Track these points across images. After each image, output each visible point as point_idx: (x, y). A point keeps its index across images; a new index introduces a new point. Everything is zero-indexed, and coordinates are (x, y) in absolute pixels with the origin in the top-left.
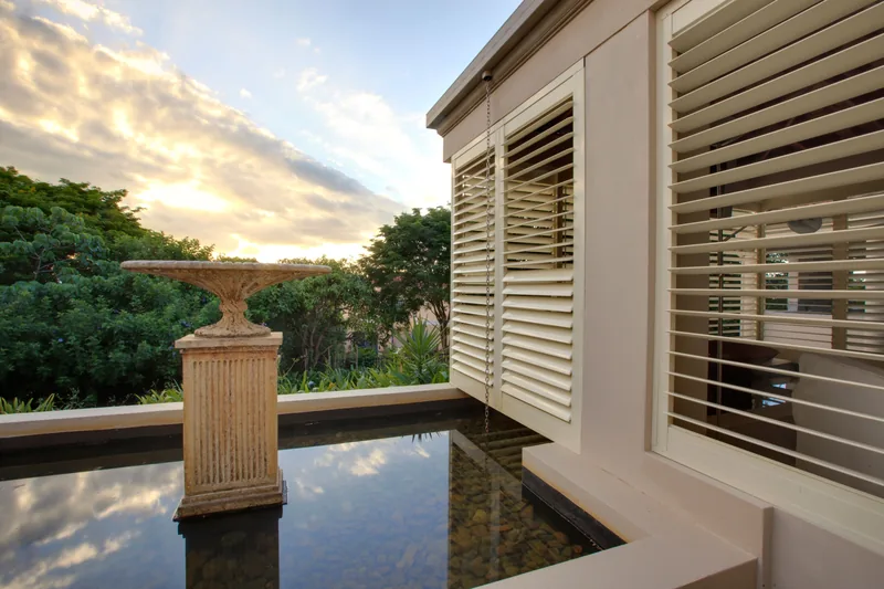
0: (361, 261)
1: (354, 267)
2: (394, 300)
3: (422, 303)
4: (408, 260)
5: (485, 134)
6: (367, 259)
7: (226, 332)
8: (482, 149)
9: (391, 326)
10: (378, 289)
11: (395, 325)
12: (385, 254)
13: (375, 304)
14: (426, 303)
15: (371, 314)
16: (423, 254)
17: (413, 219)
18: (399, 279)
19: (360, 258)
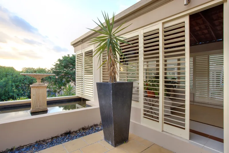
0: (51, 69)
1: (49, 71)
2: (62, 80)
3: (70, 81)
4: (66, 69)
5: (81, 50)
6: (53, 68)
7: (38, 84)
8: (80, 53)
9: (61, 88)
10: (57, 77)
11: (62, 87)
12: (59, 67)
13: (56, 81)
14: (71, 81)
15: (55, 84)
16: (70, 67)
17: (68, 58)
18: (63, 74)
19: (51, 68)
